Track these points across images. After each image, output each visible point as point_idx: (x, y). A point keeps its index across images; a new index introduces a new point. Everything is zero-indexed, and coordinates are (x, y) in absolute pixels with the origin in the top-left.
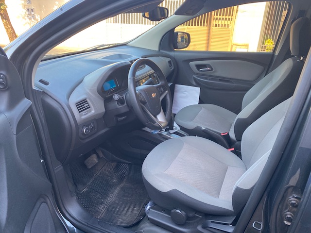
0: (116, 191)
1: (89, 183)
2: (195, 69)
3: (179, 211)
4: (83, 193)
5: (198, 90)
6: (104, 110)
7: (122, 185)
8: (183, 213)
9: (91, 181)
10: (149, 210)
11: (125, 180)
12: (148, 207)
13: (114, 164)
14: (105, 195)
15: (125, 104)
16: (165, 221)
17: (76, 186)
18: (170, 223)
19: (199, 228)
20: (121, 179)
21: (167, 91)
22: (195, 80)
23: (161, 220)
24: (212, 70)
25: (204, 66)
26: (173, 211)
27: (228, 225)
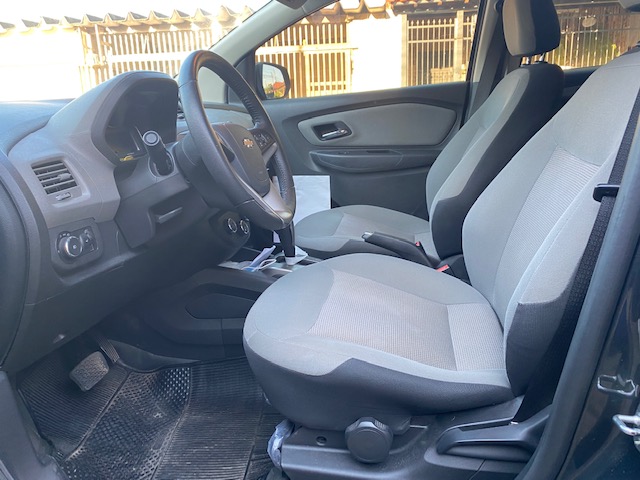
0: (169, 438)
1: (88, 433)
2: (312, 137)
3: (370, 424)
4: (75, 460)
5: (325, 180)
6: (117, 197)
7: (181, 421)
8: (381, 427)
9: (93, 426)
10: (280, 449)
11: (187, 407)
12: (276, 442)
13: (149, 377)
14: (140, 453)
15: (176, 170)
16: (333, 467)
17: (50, 443)
18: (347, 468)
19: (431, 457)
20: (175, 407)
21: (275, 144)
22: (316, 159)
23: (319, 466)
24: (350, 132)
25: (331, 127)
26: (351, 428)
27: (507, 423)
